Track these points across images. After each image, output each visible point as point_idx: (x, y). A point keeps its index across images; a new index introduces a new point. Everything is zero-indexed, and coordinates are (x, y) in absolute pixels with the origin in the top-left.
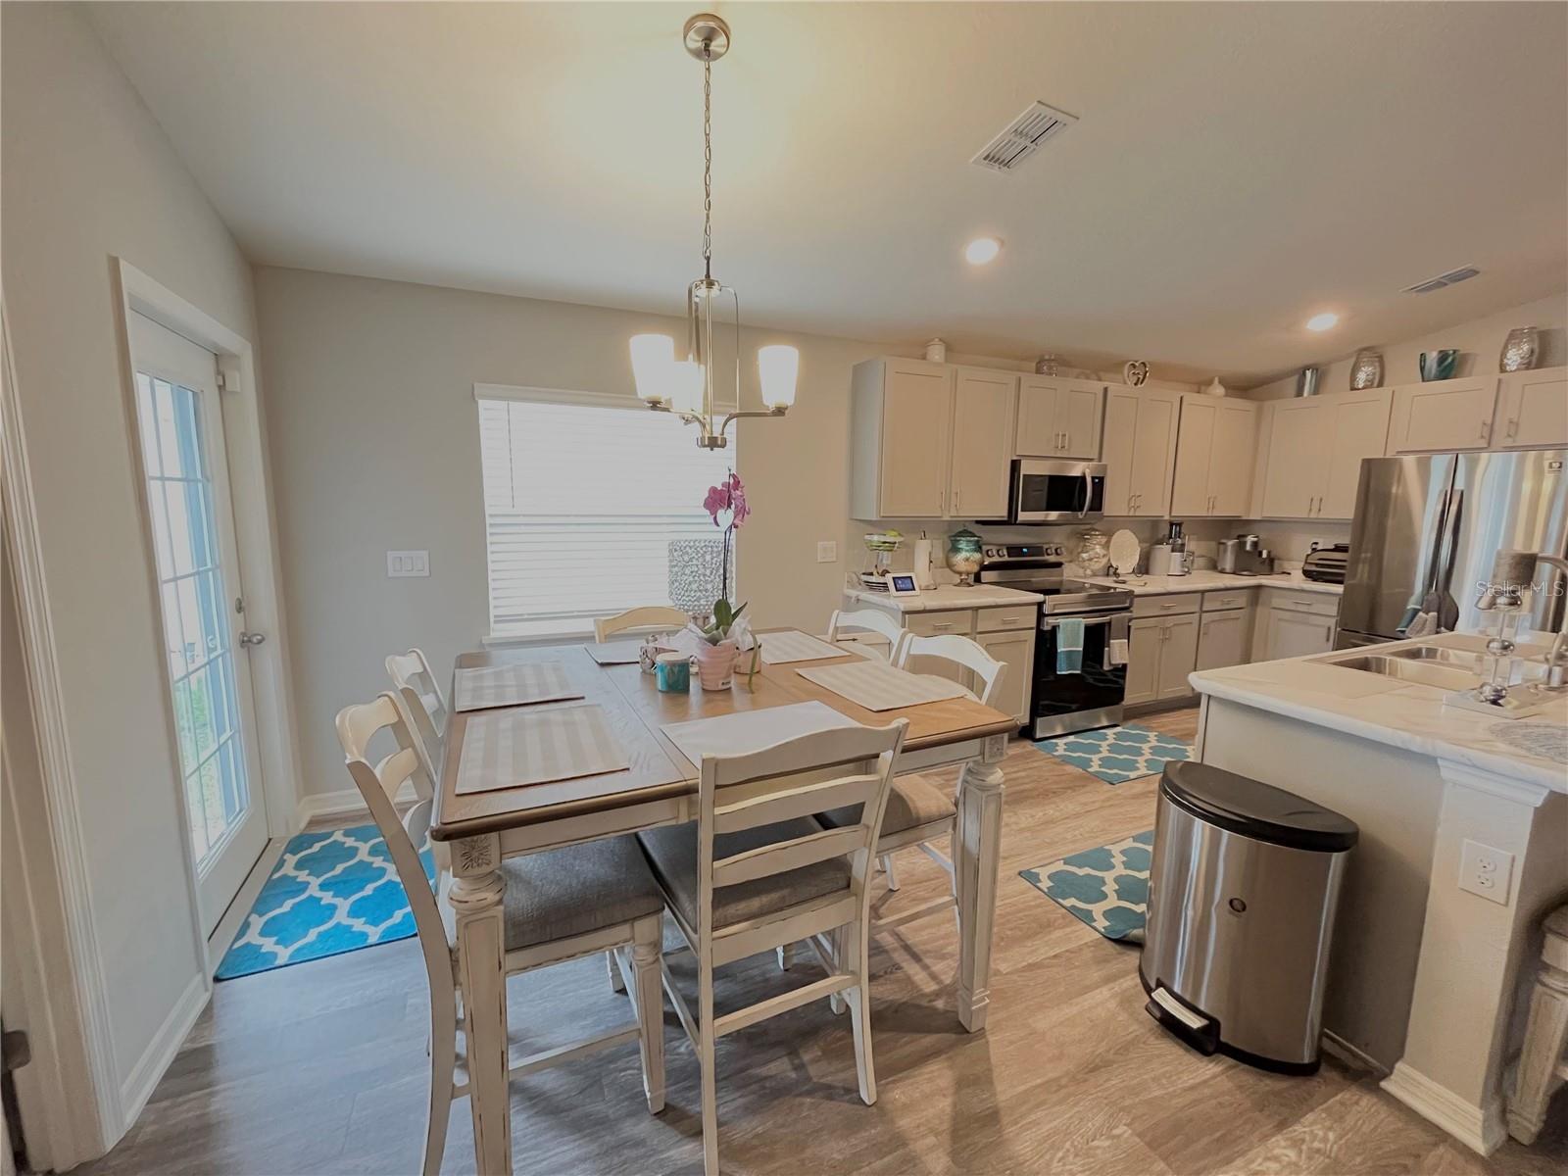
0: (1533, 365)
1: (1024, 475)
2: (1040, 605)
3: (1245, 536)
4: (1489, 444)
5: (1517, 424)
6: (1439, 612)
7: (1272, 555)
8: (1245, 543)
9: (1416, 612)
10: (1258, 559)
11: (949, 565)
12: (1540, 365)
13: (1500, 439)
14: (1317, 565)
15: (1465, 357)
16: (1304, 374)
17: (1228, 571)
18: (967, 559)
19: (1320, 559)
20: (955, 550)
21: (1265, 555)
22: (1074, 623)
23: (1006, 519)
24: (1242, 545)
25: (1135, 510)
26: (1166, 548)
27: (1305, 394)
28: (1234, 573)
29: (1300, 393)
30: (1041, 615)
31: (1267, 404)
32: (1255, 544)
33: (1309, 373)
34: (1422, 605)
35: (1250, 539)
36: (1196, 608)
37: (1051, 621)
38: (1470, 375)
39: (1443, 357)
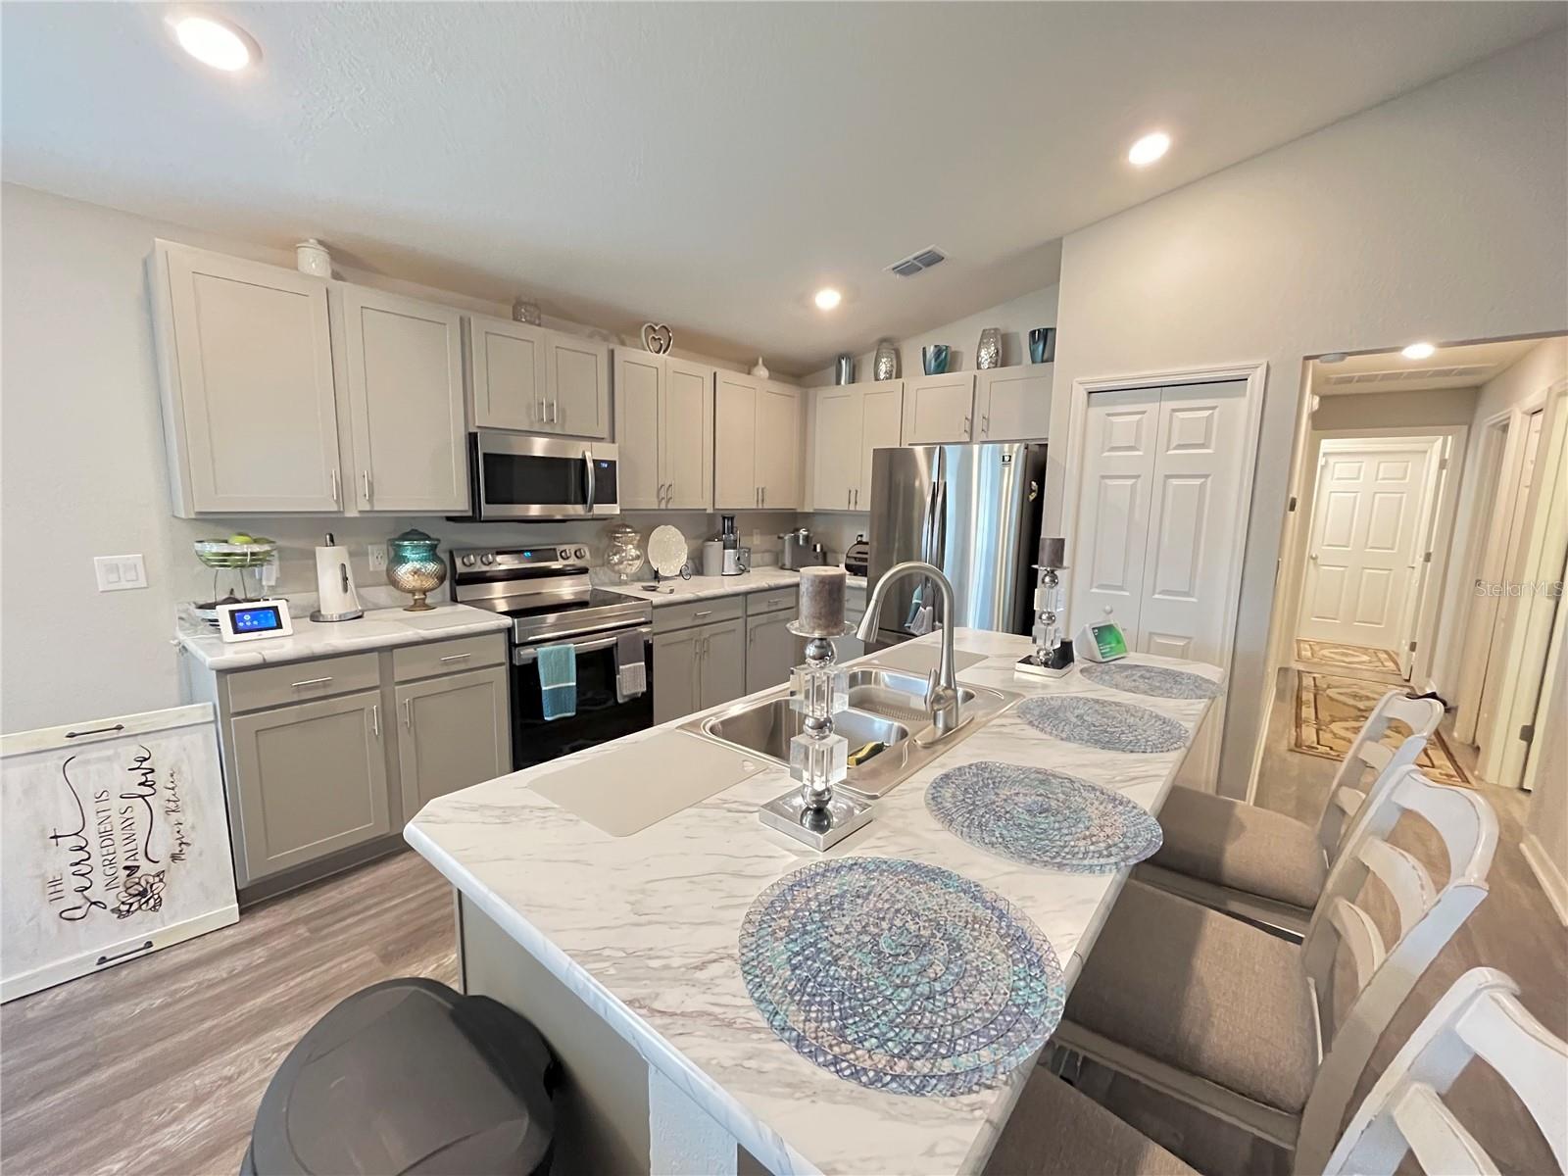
0: (999, 363)
1: (485, 455)
2: (510, 631)
3: (798, 530)
4: (971, 438)
5: (988, 420)
6: (934, 606)
7: (825, 549)
8: (798, 537)
9: (918, 606)
10: (812, 552)
11: (394, 582)
12: (1003, 365)
13: (979, 435)
14: (855, 558)
15: (955, 355)
16: (840, 362)
17: (787, 567)
18: (416, 572)
19: (859, 553)
20: (399, 559)
21: (818, 550)
22: (559, 651)
23: (470, 514)
24: (797, 538)
25: (668, 502)
26: (717, 545)
27: (843, 382)
28: (791, 569)
29: (838, 382)
30: (512, 646)
31: (811, 391)
32: (807, 538)
33: (843, 362)
34: (922, 600)
35: (803, 532)
36: (739, 613)
37: (527, 653)
38: (960, 370)
39: (939, 351)
